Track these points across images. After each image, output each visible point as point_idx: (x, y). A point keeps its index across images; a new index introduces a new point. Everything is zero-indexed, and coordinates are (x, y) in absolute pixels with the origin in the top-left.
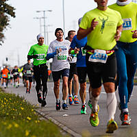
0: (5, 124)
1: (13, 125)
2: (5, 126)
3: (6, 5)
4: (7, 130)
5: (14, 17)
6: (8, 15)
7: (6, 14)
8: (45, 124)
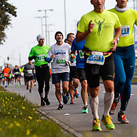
0: (6, 123)
1: (15, 125)
2: (6, 125)
3: (7, 5)
4: (8, 129)
5: (16, 16)
6: (9, 14)
7: (7, 13)
8: (46, 123)
